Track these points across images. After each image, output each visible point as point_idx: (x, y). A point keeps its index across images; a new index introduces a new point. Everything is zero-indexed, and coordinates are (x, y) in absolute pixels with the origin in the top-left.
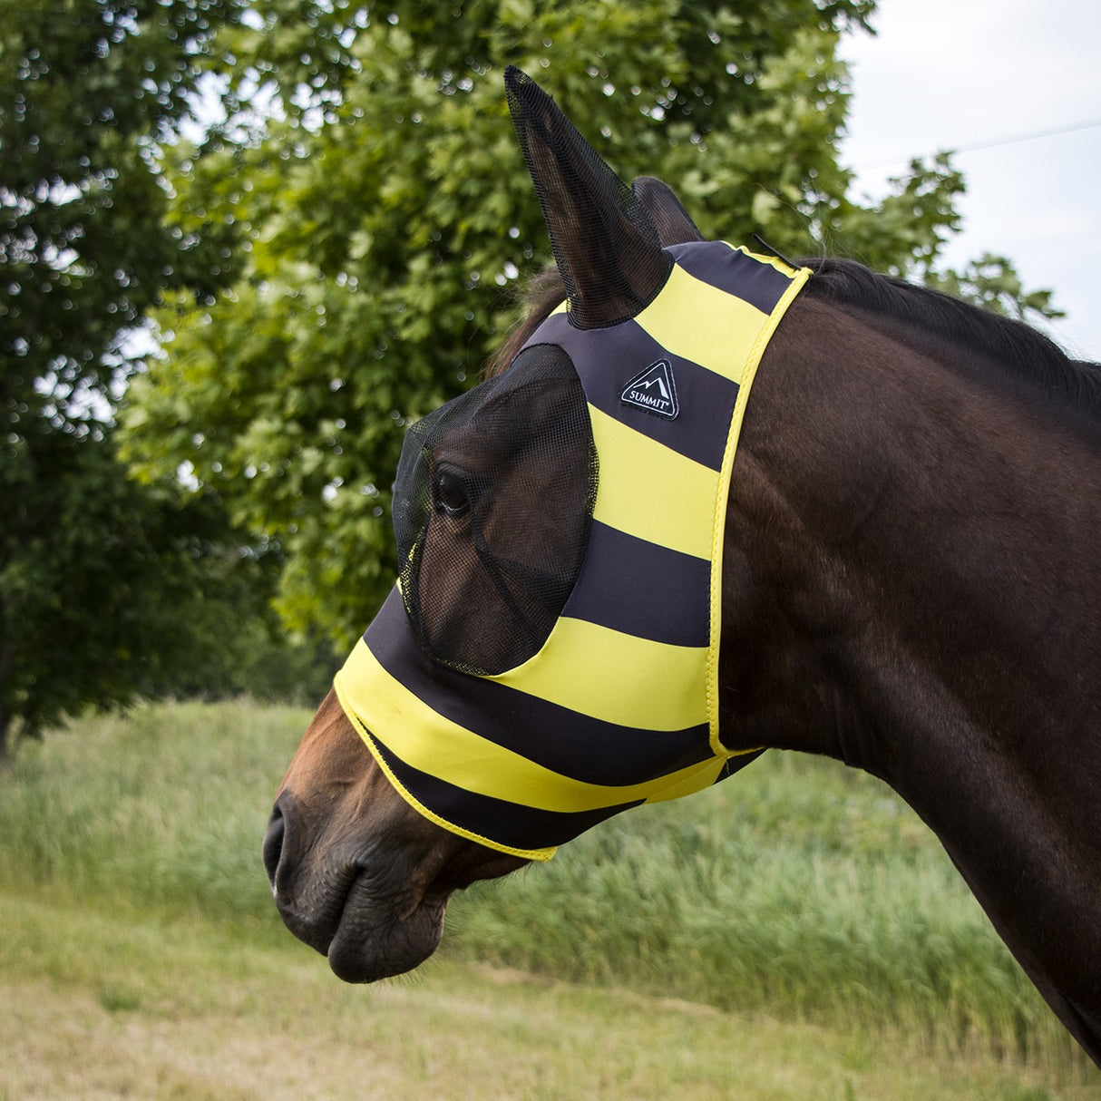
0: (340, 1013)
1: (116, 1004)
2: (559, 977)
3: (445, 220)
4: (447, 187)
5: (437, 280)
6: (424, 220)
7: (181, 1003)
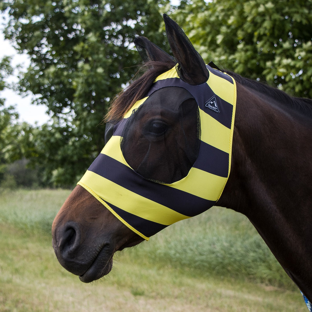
0: (210, 298)
1: (137, 293)
2: (288, 289)
3: (250, 31)
4: (249, 19)
5: (246, 51)
6: (243, 30)
7: (158, 294)
